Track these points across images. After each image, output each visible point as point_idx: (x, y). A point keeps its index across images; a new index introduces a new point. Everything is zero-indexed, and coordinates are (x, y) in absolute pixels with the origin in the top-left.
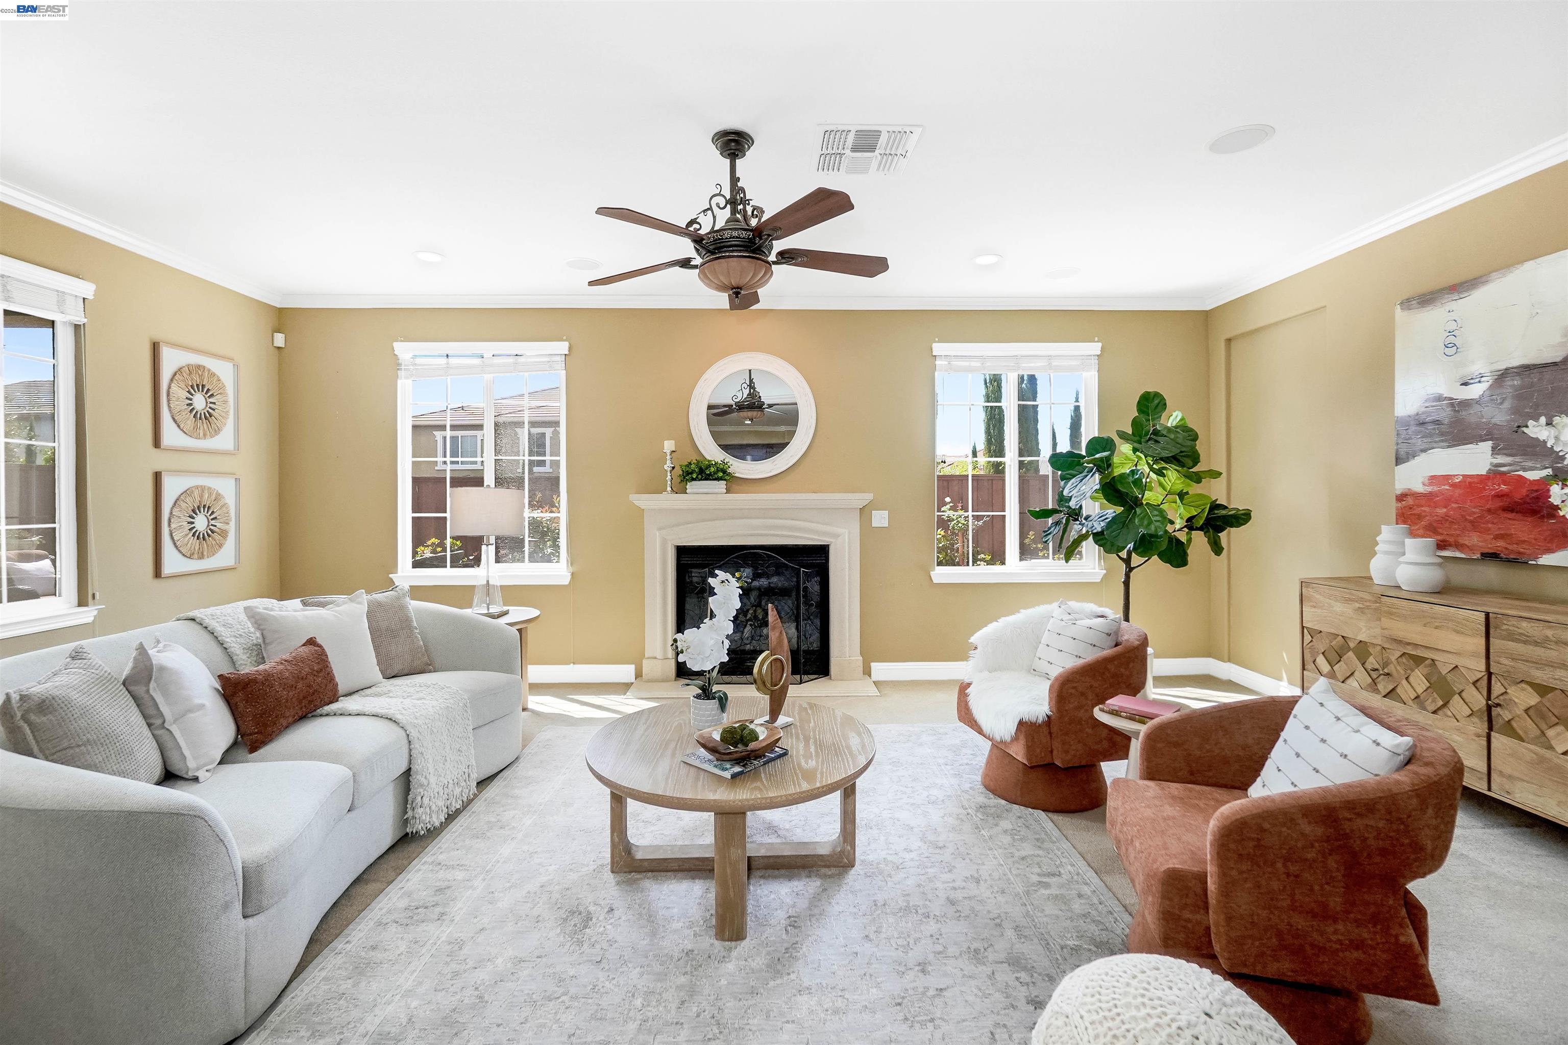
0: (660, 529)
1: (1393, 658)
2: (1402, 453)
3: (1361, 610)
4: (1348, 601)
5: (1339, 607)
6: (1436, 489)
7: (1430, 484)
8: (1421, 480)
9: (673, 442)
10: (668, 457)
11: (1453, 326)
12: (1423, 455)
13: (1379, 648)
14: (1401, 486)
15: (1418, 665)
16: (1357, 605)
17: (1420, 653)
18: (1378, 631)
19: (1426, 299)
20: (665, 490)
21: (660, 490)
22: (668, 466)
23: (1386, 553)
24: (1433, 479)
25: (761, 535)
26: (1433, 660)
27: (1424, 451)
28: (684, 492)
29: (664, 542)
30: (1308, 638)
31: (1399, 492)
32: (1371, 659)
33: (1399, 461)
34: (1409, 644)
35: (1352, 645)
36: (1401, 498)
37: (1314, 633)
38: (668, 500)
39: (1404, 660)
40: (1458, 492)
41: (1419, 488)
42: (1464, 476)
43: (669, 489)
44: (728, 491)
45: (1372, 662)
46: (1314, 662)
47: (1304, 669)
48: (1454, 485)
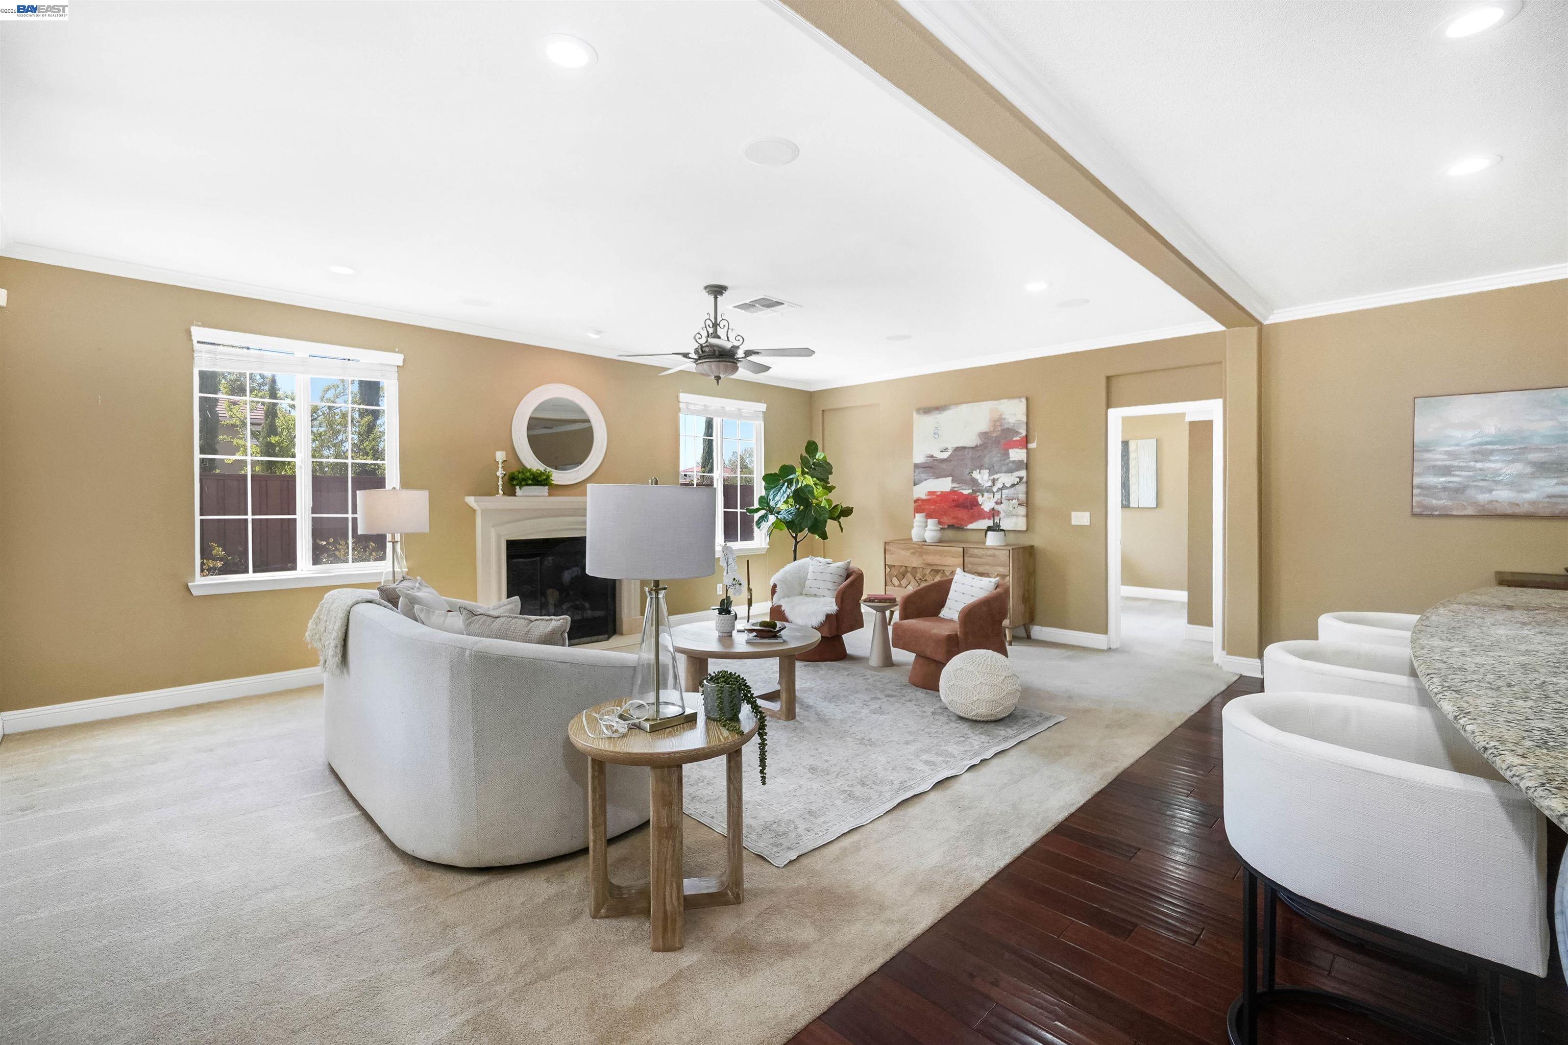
0: (494, 526)
1: (927, 573)
2: (917, 480)
3: (913, 553)
4: (908, 549)
5: (903, 553)
6: (930, 497)
7: (928, 495)
8: (924, 493)
9: (504, 453)
10: (500, 466)
11: (937, 425)
12: (925, 482)
13: (921, 569)
14: (916, 496)
15: (937, 574)
16: (912, 551)
17: (939, 568)
18: (920, 562)
19: (927, 411)
20: (498, 493)
21: (492, 492)
22: (500, 473)
23: (919, 526)
24: (930, 493)
25: (577, 529)
26: (944, 570)
27: (926, 480)
28: (513, 494)
29: (499, 537)
30: (888, 570)
31: (915, 499)
32: (918, 575)
33: (915, 484)
34: (934, 565)
35: (909, 570)
36: (916, 501)
37: (891, 567)
38: (500, 501)
39: (932, 572)
40: (939, 498)
41: (924, 497)
42: (942, 492)
43: (501, 492)
44: (550, 495)
45: (919, 576)
46: (891, 581)
47: (886, 585)
48: (937, 496)
